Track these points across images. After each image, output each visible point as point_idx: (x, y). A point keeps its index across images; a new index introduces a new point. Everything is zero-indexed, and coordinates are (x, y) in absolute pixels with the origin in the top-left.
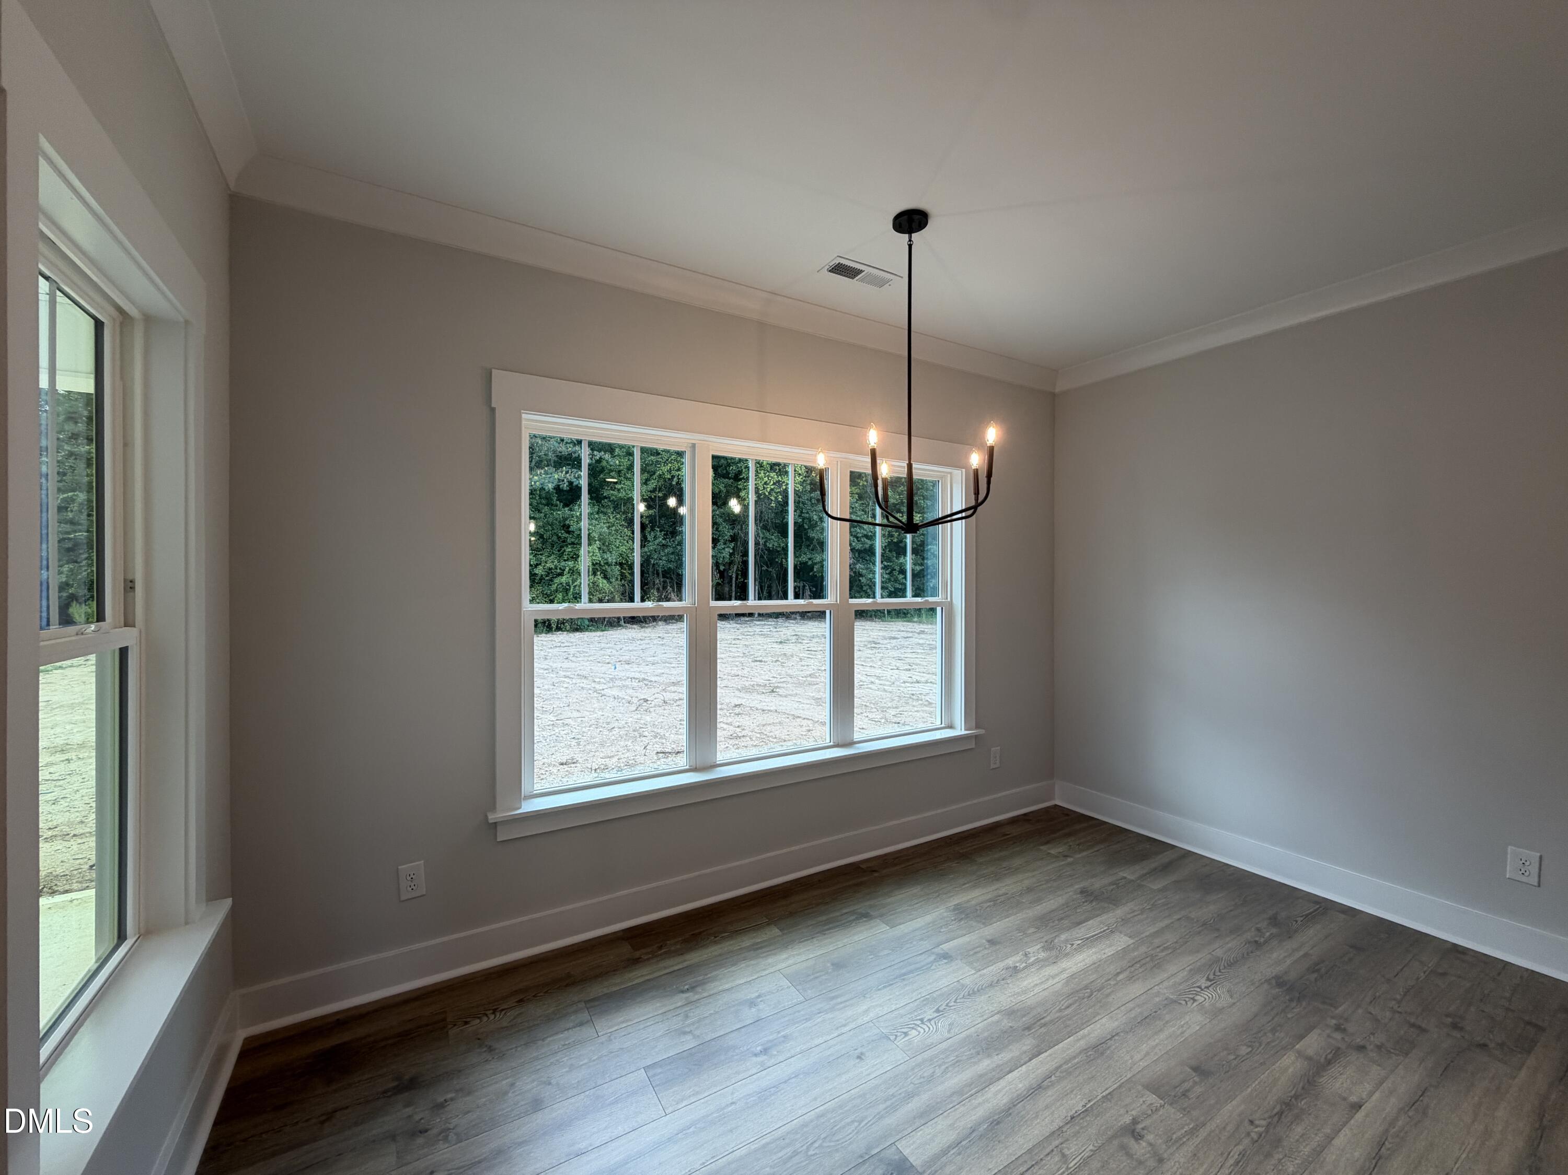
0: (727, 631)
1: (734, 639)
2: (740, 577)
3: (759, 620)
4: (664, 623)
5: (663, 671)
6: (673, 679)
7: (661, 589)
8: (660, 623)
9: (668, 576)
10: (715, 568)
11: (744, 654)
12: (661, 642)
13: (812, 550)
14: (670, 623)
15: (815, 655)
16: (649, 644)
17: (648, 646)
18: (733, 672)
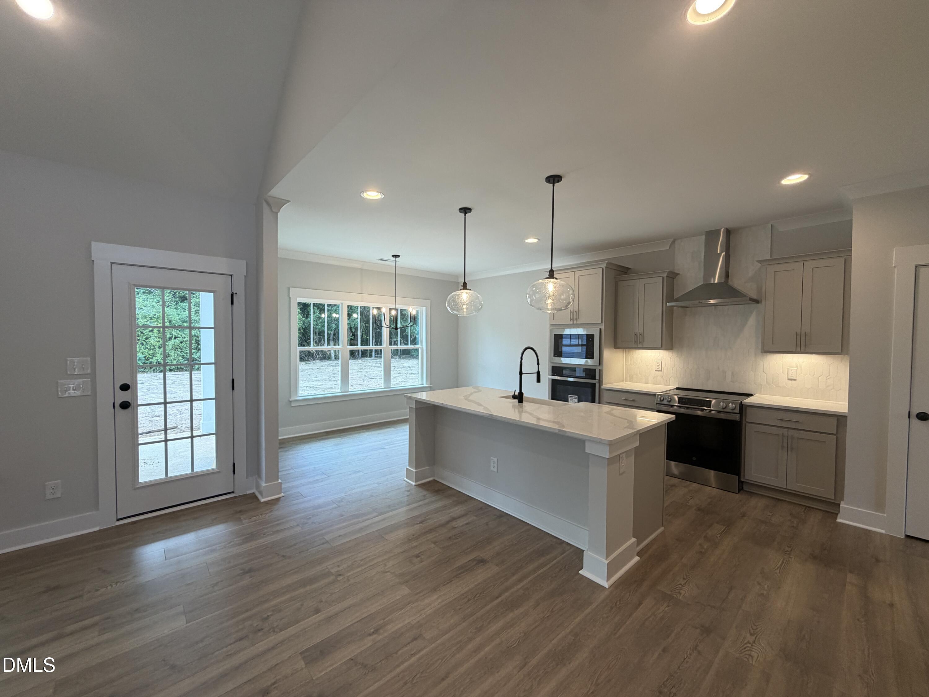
0: (356, 365)
1: (360, 369)
2: (364, 335)
3: (375, 359)
4: (320, 361)
5: (322, 384)
6: (328, 387)
7: (318, 342)
8: (317, 361)
9: (322, 334)
10: (349, 330)
11: (365, 375)
12: (319, 371)
13: (405, 321)
14: (323, 361)
15: (402, 376)
16: (312, 372)
17: (312, 373)
18: (359, 383)
